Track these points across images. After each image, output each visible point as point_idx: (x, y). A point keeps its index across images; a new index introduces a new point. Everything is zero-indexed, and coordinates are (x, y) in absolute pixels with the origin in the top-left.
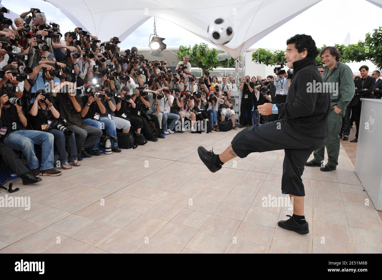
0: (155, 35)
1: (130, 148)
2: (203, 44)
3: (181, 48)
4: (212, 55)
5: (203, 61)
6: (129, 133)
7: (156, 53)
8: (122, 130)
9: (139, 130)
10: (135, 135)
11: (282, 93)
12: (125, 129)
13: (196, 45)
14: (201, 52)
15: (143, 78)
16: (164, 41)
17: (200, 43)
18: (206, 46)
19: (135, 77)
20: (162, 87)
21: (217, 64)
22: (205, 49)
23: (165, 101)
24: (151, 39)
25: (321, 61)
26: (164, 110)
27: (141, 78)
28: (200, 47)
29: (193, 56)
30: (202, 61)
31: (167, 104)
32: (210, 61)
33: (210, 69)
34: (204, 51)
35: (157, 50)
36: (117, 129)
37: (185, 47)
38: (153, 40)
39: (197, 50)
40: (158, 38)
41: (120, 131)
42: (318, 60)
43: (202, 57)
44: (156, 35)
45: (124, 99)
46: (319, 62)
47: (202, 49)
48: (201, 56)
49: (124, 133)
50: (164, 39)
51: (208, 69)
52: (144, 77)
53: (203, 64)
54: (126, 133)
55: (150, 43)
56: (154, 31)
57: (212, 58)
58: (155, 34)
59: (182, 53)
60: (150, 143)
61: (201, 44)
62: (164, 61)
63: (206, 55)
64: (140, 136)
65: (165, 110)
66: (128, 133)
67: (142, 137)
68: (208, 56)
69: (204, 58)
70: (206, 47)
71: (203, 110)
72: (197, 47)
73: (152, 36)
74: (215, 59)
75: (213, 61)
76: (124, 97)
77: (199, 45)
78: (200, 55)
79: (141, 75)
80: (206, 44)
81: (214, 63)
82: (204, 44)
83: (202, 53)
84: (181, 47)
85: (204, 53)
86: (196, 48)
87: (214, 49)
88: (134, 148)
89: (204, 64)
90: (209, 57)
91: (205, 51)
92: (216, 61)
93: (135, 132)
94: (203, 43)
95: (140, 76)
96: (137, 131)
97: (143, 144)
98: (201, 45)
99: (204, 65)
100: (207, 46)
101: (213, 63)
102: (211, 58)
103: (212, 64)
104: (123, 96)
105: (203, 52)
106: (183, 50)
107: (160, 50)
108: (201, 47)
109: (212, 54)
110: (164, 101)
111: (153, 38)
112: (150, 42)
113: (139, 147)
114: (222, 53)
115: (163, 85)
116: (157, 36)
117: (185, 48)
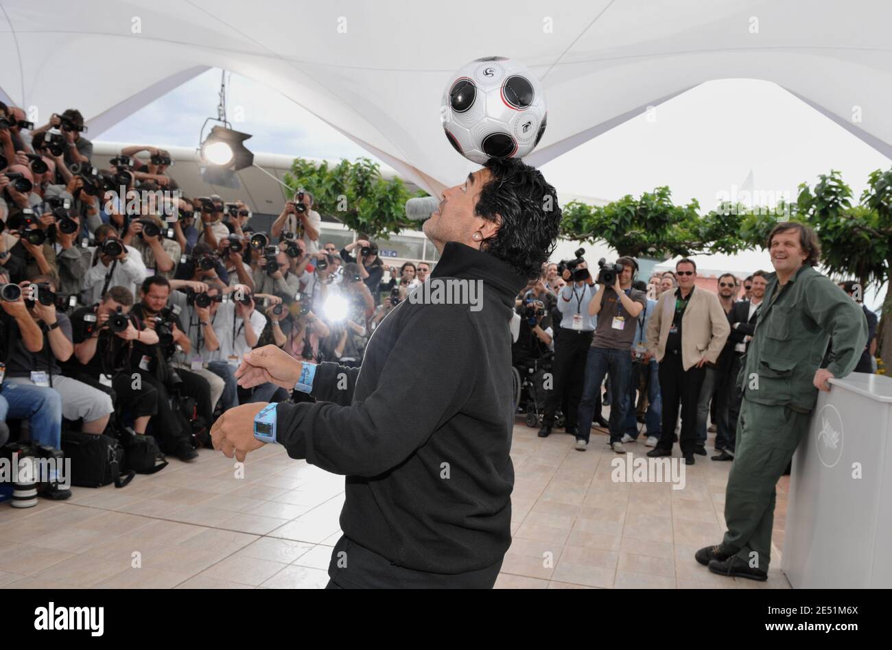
0: (219, 120)
1: (106, 483)
2: (366, 163)
3: (298, 165)
4: (390, 197)
5: (363, 211)
6: (105, 432)
7: (222, 177)
8: (80, 422)
9: (143, 422)
10: (127, 442)
11: (578, 326)
12: (93, 419)
13: (345, 163)
14: (359, 183)
15: (171, 250)
16: (246, 143)
17: (358, 159)
18: (373, 167)
19: (143, 244)
20: (228, 284)
21: (403, 222)
22: (369, 176)
23: (237, 330)
24: (208, 131)
25: (684, 240)
26: (230, 357)
27: (166, 250)
28: (355, 169)
29: (332, 193)
30: (358, 209)
31: (241, 338)
32: (383, 213)
33: (380, 235)
34: (366, 182)
35: (224, 166)
36: (65, 421)
37: (311, 164)
38: (214, 134)
39: (345, 178)
40: (231, 132)
41: (73, 426)
42: (676, 238)
43: (360, 197)
44: (225, 121)
45: (106, 328)
46: (680, 243)
47: (362, 176)
48: (358, 194)
49: (89, 434)
50: (247, 137)
51: (375, 235)
52: (174, 248)
53: (360, 218)
54: (97, 436)
55: (202, 144)
56: (220, 110)
57: (389, 205)
58: (223, 118)
59: (300, 180)
60: (175, 466)
61: (361, 161)
62: (240, 207)
63: (371, 194)
64: (144, 445)
65: (233, 357)
66: (101, 432)
67: (151, 446)
68: (377, 195)
69: (365, 201)
70: (374, 171)
71: (353, 359)
72: (347, 169)
73: (212, 124)
74: (397, 209)
75: (391, 214)
76: (106, 319)
77: (353, 163)
78: (354, 190)
79: (166, 241)
80: (373, 163)
81: (395, 218)
82: (368, 161)
83: (361, 188)
84: (298, 163)
85: (367, 188)
86: (343, 170)
87: (396, 180)
88: (119, 485)
89: (365, 220)
90: (382, 201)
91: (369, 183)
92: (400, 216)
93: (129, 429)
94: (366, 160)
95: (162, 244)
96: (133, 426)
97: (151, 470)
98: (359, 164)
99: (364, 223)
100: (376, 167)
101: (392, 220)
102: (385, 204)
103: (388, 220)
104: (105, 317)
105: (363, 183)
106: (301, 170)
107: (233, 168)
108: (360, 170)
109: (390, 191)
110: (234, 328)
111: (213, 130)
112: (204, 138)
113: (139, 479)
114: (423, 196)
115: (235, 276)
116: (228, 127)
117: (311, 166)
